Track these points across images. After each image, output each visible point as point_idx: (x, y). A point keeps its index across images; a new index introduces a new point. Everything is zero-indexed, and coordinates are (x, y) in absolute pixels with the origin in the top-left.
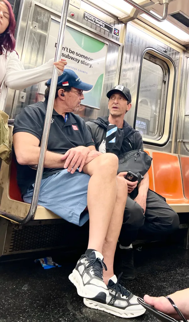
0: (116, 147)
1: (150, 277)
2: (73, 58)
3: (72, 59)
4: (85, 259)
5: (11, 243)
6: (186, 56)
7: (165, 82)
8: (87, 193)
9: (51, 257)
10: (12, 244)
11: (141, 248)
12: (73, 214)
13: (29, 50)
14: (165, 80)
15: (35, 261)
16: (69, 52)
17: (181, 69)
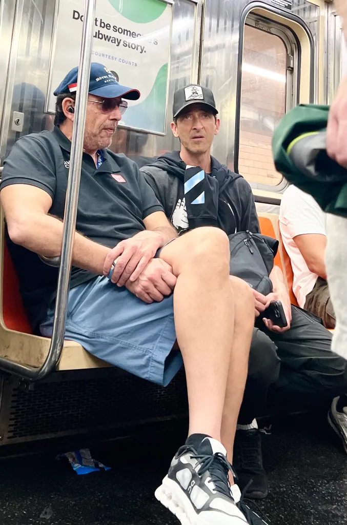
0: (208, 213)
1: (300, 492)
2: (107, 36)
3: (105, 40)
4: (189, 455)
5: (11, 420)
6: (333, 13)
7: (293, 68)
8: (172, 314)
9: (88, 449)
10: (12, 422)
11: (270, 427)
12: (148, 360)
13: (26, 29)
14: (292, 66)
15: (58, 458)
16: (101, 26)
17: (324, 40)
